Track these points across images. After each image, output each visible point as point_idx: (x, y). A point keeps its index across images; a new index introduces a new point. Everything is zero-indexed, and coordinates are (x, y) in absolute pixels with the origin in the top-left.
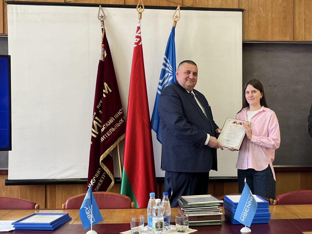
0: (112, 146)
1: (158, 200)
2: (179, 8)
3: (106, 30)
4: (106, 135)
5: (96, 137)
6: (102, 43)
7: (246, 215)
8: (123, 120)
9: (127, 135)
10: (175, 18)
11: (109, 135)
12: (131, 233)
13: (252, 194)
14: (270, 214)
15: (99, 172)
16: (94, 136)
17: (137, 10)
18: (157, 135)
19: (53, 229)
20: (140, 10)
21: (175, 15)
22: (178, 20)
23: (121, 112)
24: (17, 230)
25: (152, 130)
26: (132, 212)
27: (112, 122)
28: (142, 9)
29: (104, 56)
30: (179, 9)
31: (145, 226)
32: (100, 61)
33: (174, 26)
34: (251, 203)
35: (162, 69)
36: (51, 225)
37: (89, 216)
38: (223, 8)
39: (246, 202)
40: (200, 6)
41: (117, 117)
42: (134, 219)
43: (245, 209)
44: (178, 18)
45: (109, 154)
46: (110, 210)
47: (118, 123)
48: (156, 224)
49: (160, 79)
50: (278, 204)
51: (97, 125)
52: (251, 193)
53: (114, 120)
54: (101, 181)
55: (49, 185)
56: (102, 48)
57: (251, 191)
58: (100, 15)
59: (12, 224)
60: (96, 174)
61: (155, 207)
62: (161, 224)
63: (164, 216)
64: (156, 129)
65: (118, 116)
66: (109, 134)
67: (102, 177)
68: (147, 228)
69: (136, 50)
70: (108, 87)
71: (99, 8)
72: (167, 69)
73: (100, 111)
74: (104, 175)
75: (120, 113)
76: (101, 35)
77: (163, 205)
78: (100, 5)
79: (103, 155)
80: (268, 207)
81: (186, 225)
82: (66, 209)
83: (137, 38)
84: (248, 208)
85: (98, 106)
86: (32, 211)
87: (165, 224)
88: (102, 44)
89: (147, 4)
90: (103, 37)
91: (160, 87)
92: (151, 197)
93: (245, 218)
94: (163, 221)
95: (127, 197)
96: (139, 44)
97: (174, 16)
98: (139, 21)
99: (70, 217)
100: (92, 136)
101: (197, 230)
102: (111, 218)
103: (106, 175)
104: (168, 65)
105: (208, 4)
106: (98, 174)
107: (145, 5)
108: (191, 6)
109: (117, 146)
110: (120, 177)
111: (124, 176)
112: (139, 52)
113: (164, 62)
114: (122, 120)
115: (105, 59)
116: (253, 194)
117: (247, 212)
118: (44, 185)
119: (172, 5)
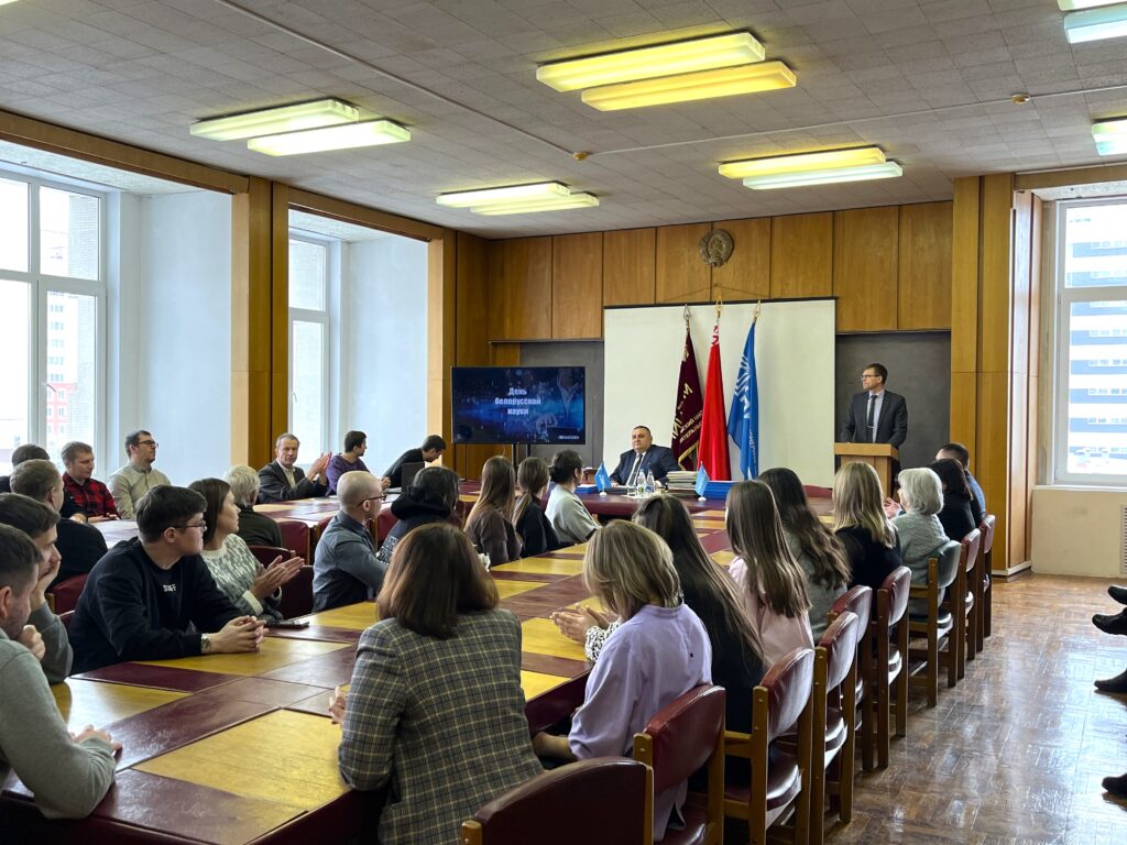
0: (690, 448)
3: (690, 329)
4: (685, 437)
10: (756, 312)
20: (718, 306)
27: (690, 426)
28: (721, 306)
29: (687, 355)
33: (753, 323)
41: (693, 421)
44: (759, 312)
45: (688, 456)
56: (685, 349)
58: (685, 314)
69: (712, 350)
70: (689, 388)
73: (681, 413)
78: (686, 304)
83: (715, 338)
85: (680, 407)
88: (686, 343)
90: (687, 337)
96: (716, 344)
98: (716, 320)
112: (716, 350)
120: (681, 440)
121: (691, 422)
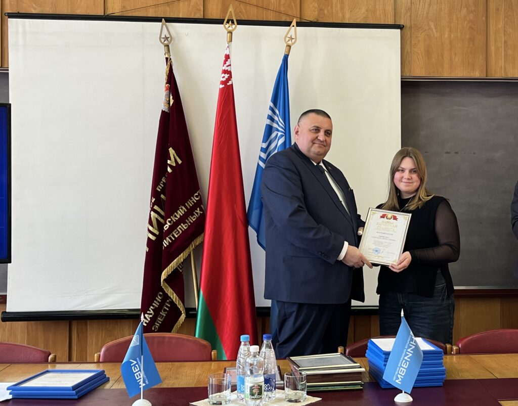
0: (182, 254)
1: (254, 348)
2: (294, 23)
3: (172, 60)
4: (171, 236)
5: (156, 240)
6: (165, 82)
7: (403, 373)
8: (200, 211)
9: (208, 235)
10: (289, 41)
11: (176, 236)
12: (208, 403)
13: (413, 337)
14: (445, 370)
15: (159, 298)
16: (151, 238)
17: (225, 27)
18: (258, 236)
19: (76, 397)
20: (229, 27)
21: (289, 36)
22: (293, 44)
23: (197, 197)
24: (15, 398)
25: (250, 228)
26: (212, 368)
27: (182, 215)
28: (234, 26)
29: (169, 104)
30: (295, 25)
31: (232, 391)
32: (163, 112)
33: (286, 53)
34: (412, 352)
35: (267, 124)
36: (73, 390)
37: (137, 375)
38: (368, 22)
39: (404, 350)
40: (331, 21)
41: (190, 206)
42: (214, 379)
43: (402, 362)
44: (293, 41)
45: (176, 268)
46: (175, 363)
47: (192, 216)
48: (252, 389)
49: (263, 142)
50: (459, 353)
51: (157, 219)
52: (413, 335)
53: (186, 210)
54: (163, 314)
55: (76, 321)
56: (166, 91)
57: (411, 333)
58: (163, 36)
59: (8, 389)
60: (155, 301)
61: (249, 360)
62: (260, 388)
63: (265, 375)
64: (256, 226)
65: (193, 204)
66: (177, 234)
67: (165, 308)
68: (236, 396)
69: (223, 94)
70: (175, 155)
71: (161, 23)
72: (275, 125)
73: (162, 196)
74: (167, 303)
75: (195, 199)
76: (164, 69)
77: (263, 356)
78: (163, 19)
79: (166, 270)
80: (442, 359)
81: (302, 390)
82: (101, 362)
83: (225, 74)
84: (406, 361)
85: (159, 188)
86: (43, 365)
87: (267, 388)
88: (167, 83)
89: (242, 16)
90: (168, 72)
91: (263, 156)
92: (243, 343)
93: (402, 377)
94: (264, 383)
95: (205, 342)
96: (228, 84)
97: (286, 37)
98: (227, 45)
99: (107, 376)
100: (149, 239)
101: (320, 399)
102: (177, 378)
103: (172, 303)
104: (276, 118)
105: (344, 17)
106: (158, 302)
107: (239, 19)
108: (315, 21)
109: (190, 255)
110: (194, 307)
111: (202, 304)
112: (227, 96)
113: (270, 113)
114: (198, 211)
115: (170, 108)
116: (416, 336)
117: (406, 367)
118: (68, 321)
119: (283, 19)
120: (166, 243)
121: (181, 212)
